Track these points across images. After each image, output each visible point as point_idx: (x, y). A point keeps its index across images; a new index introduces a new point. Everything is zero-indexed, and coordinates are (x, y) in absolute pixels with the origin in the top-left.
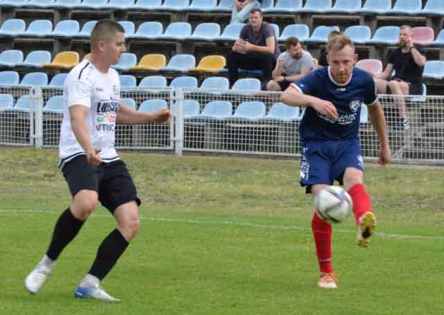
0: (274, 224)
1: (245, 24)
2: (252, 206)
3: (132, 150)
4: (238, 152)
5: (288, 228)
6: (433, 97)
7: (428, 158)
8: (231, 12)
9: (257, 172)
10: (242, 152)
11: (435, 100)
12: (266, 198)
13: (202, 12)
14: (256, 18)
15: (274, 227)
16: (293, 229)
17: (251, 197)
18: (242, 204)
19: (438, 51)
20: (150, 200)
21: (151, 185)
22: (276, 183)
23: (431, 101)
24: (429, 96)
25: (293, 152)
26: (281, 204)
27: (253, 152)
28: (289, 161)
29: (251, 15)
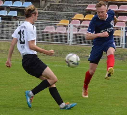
6: (3, 21)
7: (3, 39)
11: (4, 22)
19: (4, 8)
23: (2, 22)
24: (2, 21)
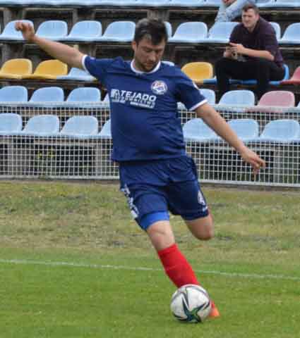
0: (247, 271)
1: (236, 23)
2: (228, 250)
3: (93, 180)
4: (222, 181)
5: (262, 277)
8: (217, 8)
9: (244, 207)
10: (227, 182)
12: (246, 239)
13: (186, 8)
14: (250, 16)
15: (247, 275)
16: (268, 279)
17: (229, 238)
18: (215, 246)
20: (101, 242)
21: (107, 223)
22: (264, 219)
25: (291, 182)
26: (264, 246)
27: (240, 182)
28: (287, 193)
29: (244, 13)
